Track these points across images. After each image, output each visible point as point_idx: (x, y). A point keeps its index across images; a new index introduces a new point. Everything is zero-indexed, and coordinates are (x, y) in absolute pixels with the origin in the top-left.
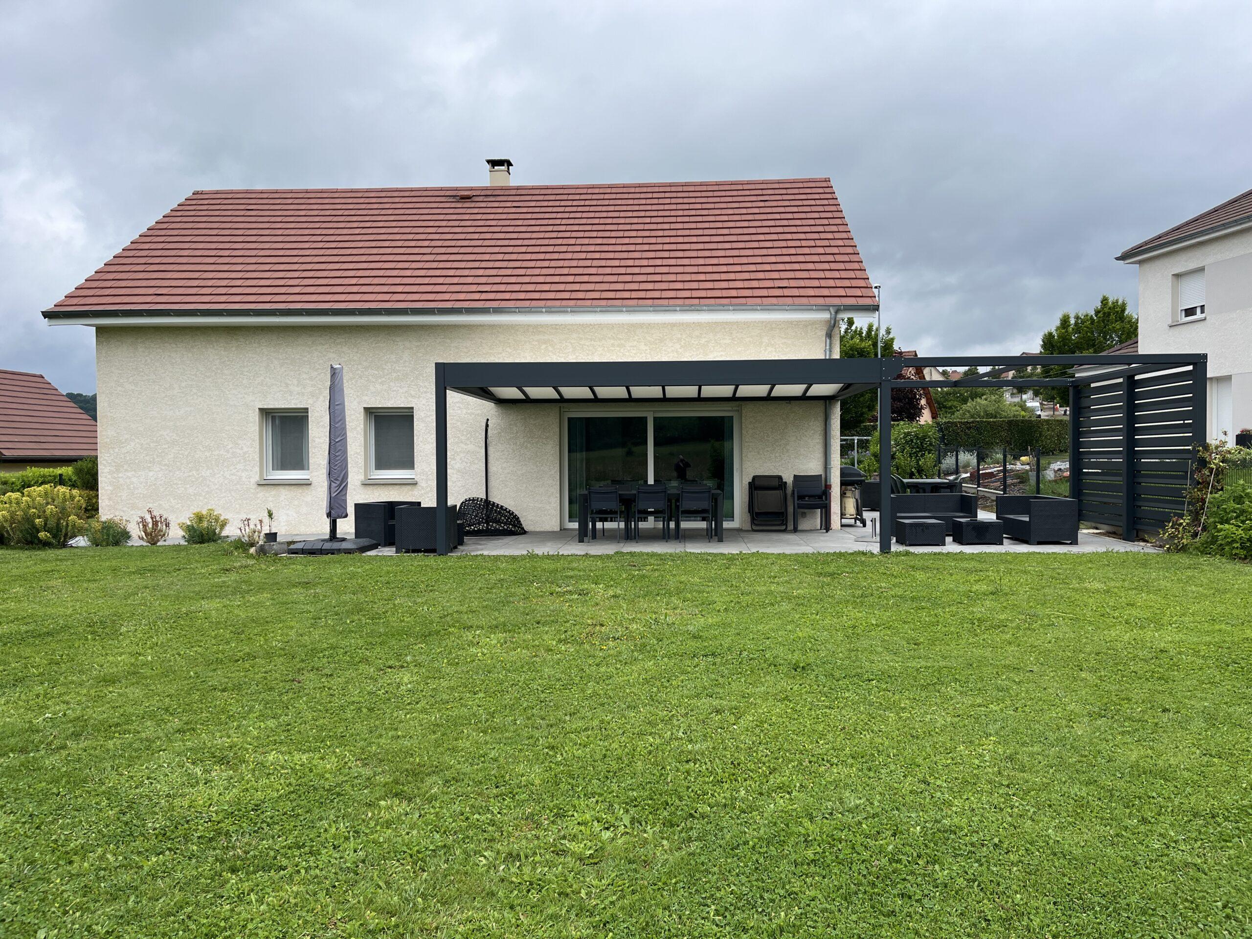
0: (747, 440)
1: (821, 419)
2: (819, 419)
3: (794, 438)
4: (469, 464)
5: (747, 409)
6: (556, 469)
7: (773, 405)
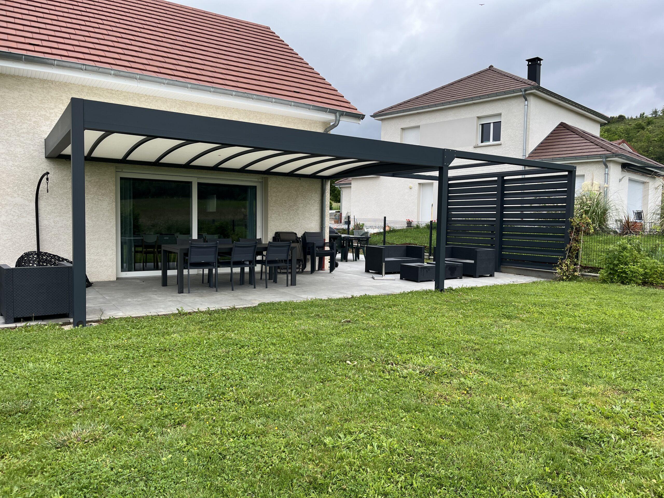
0: (272, 205)
1: (319, 192)
2: (318, 192)
3: (302, 205)
4: (16, 217)
5: (272, 181)
6: (112, 224)
7: (289, 180)
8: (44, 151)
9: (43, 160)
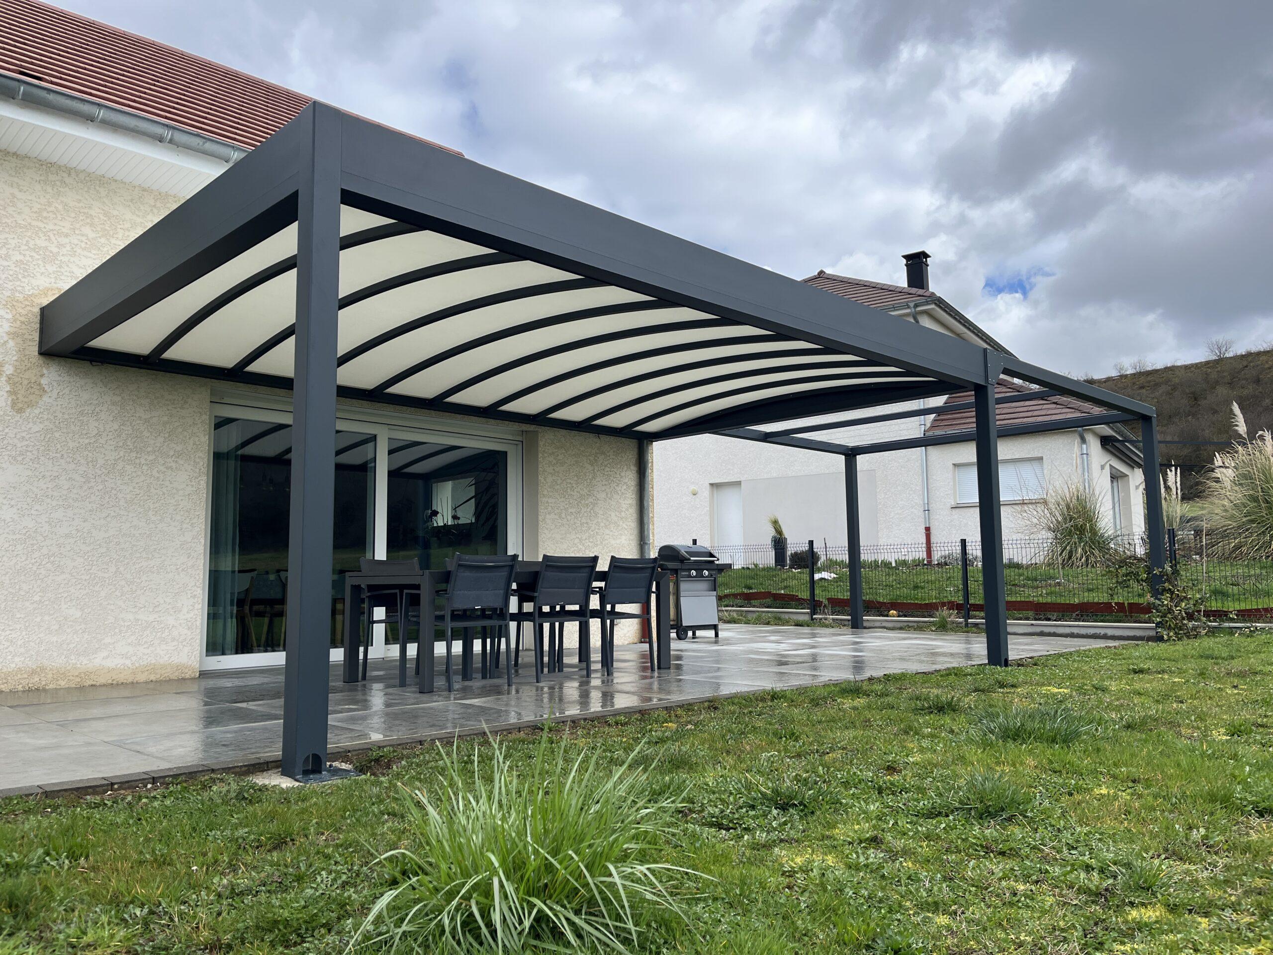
0: (545, 493)
2: (632, 467)
5: (547, 438)
6: (197, 529)
7: (578, 438)
8: (37, 339)
9: (34, 360)
